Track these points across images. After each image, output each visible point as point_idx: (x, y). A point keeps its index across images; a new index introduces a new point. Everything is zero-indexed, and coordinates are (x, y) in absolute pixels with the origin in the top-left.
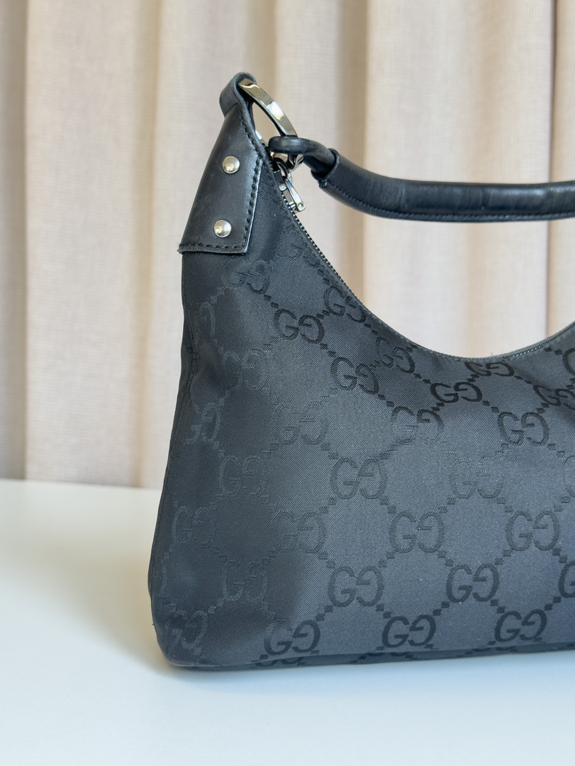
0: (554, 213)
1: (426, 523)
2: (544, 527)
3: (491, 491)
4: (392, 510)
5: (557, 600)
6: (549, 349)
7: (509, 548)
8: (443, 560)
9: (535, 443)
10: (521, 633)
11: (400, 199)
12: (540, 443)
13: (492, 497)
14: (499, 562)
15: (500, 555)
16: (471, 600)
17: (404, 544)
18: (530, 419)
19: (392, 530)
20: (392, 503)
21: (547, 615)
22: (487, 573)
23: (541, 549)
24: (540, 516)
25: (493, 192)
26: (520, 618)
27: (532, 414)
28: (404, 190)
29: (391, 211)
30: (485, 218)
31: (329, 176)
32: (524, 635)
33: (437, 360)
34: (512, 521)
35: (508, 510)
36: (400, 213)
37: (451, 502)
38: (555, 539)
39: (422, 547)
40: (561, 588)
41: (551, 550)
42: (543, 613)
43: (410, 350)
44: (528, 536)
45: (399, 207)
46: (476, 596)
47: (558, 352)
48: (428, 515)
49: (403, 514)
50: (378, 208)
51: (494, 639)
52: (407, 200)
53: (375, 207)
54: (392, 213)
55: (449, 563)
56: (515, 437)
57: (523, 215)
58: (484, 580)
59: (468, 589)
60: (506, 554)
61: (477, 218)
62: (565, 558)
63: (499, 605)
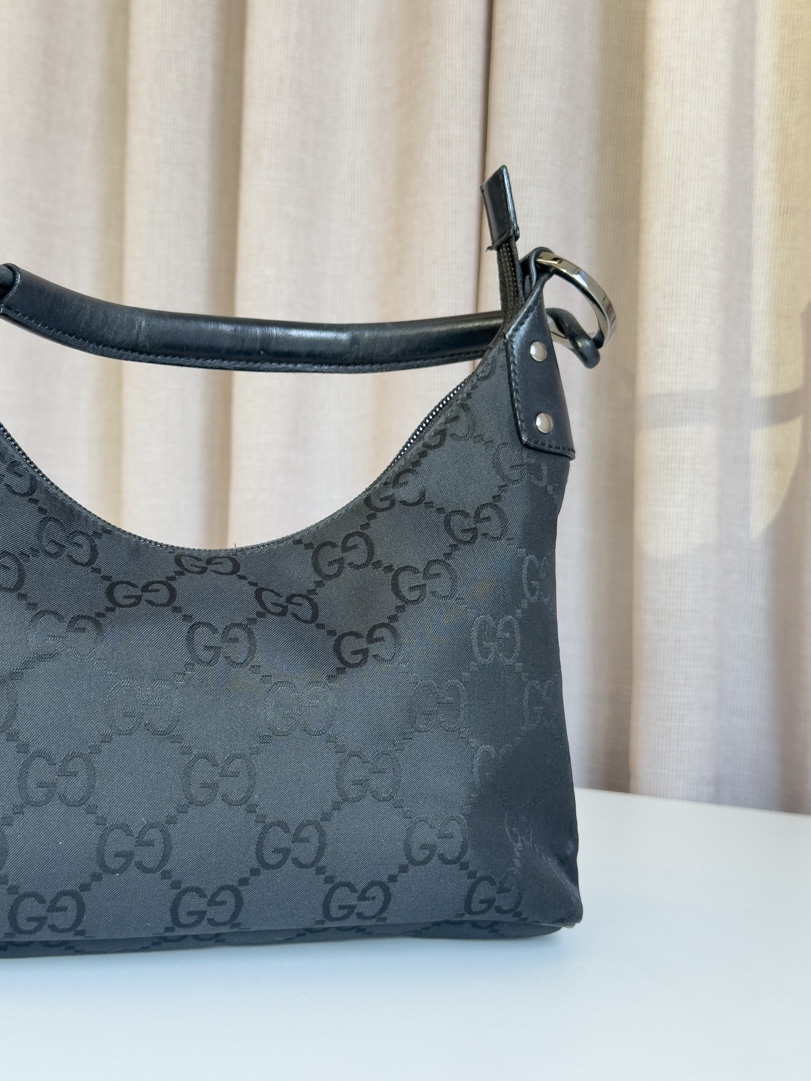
0: (363, 364)
1: (71, 767)
2: (235, 775)
3: (162, 726)
4: (23, 748)
5: (255, 872)
6: (298, 542)
7: (185, 801)
8: (92, 817)
9: (234, 664)
10: (209, 915)
11: (138, 335)
12: (241, 664)
13: (164, 733)
14: (171, 820)
15: (173, 812)
16: (133, 870)
17: (39, 794)
18: (236, 632)
19: (22, 777)
20: (22, 738)
21: (243, 893)
22: (154, 834)
23: (229, 804)
24: (230, 760)
25: (275, 331)
26: (205, 896)
27: (239, 625)
28: (143, 324)
29: (127, 350)
30: (267, 365)
31: (6, 300)
32: (213, 919)
33: (139, 548)
34: (190, 766)
35: (186, 752)
36: (141, 353)
37: (107, 739)
38: (250, 790)
39: (63, 798)
40: (260, 857)
41: (244, 806)
42: (237, 890)
43: (97, 535)
44: (212, 787)
45: (137, 345)
46: (139, 865)
47: (308, 546)
48: (72, 757)
49: (39, 754)
50: (104, 346)
51: (170, 925)
52: (148, 337)
53: (98, 344)
54: (129, 353)
55: (101, 821)
56: (207, 655)
57: (322, 364)
58: (150, 844)
59: (128, 856)
60: (182, 810)
61: (258, 365)
62: (264, 817)
63: (173, 879)
